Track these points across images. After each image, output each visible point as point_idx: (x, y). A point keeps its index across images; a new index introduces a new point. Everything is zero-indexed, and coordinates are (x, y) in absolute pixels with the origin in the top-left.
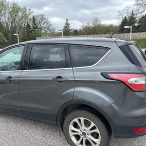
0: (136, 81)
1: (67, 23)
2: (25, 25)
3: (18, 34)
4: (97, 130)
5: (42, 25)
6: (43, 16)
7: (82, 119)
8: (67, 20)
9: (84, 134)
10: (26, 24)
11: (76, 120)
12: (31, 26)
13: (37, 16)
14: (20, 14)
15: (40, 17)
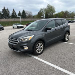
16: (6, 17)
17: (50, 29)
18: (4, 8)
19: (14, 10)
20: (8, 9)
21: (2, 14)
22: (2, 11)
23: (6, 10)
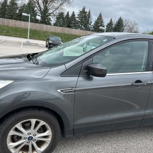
16: (83, 27)
17: (102, 74)
18: (84, 9)
19: (100, 16)
20: (89, 12)
21: (77, 19)
22: (79, 15)
23: (86, 12)
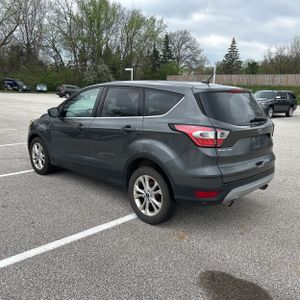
0: (201, 134)
1: (233, 48)
2: (149, 52)
3: (132, 69)
4: (160, 192)
5: (182, 52)
6: (185, 33)
7: (146, 177)
8: (234, 42)
9: (148, 196)
10: (151, 50)
11: (141, 178)
12: (161, 53)
13: (174, 35)
14: (143, 31)
15: (180, 36)
